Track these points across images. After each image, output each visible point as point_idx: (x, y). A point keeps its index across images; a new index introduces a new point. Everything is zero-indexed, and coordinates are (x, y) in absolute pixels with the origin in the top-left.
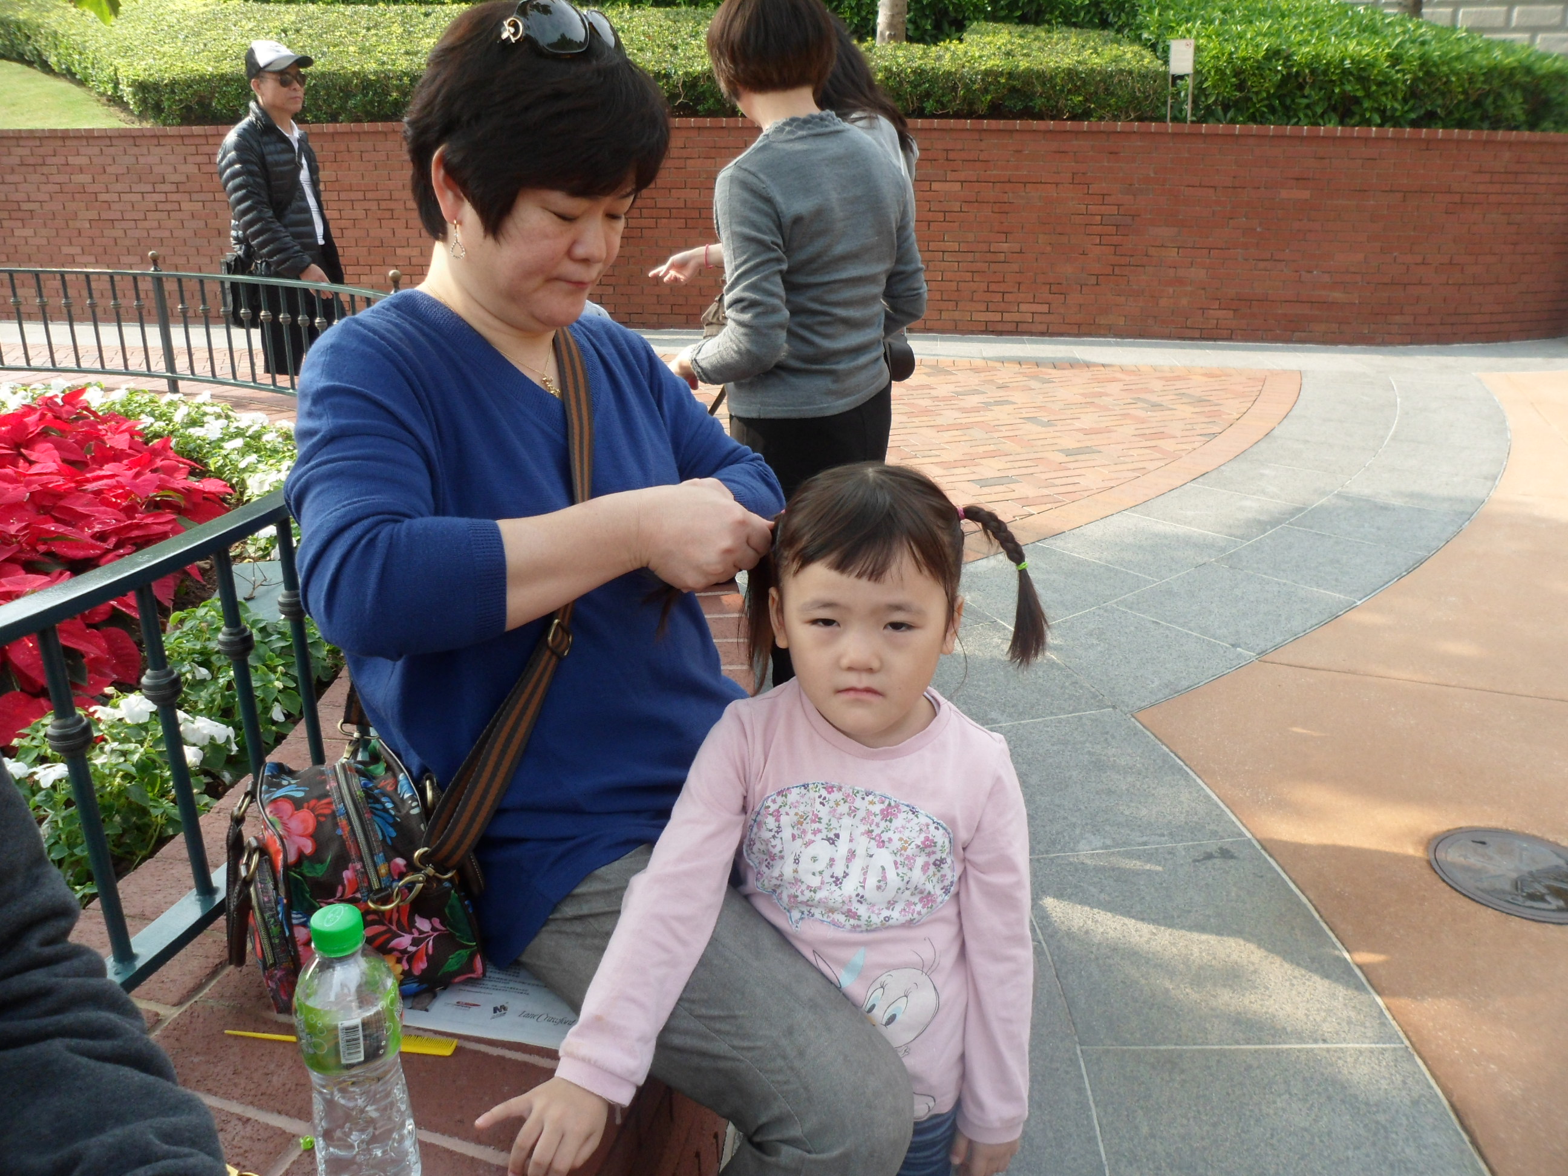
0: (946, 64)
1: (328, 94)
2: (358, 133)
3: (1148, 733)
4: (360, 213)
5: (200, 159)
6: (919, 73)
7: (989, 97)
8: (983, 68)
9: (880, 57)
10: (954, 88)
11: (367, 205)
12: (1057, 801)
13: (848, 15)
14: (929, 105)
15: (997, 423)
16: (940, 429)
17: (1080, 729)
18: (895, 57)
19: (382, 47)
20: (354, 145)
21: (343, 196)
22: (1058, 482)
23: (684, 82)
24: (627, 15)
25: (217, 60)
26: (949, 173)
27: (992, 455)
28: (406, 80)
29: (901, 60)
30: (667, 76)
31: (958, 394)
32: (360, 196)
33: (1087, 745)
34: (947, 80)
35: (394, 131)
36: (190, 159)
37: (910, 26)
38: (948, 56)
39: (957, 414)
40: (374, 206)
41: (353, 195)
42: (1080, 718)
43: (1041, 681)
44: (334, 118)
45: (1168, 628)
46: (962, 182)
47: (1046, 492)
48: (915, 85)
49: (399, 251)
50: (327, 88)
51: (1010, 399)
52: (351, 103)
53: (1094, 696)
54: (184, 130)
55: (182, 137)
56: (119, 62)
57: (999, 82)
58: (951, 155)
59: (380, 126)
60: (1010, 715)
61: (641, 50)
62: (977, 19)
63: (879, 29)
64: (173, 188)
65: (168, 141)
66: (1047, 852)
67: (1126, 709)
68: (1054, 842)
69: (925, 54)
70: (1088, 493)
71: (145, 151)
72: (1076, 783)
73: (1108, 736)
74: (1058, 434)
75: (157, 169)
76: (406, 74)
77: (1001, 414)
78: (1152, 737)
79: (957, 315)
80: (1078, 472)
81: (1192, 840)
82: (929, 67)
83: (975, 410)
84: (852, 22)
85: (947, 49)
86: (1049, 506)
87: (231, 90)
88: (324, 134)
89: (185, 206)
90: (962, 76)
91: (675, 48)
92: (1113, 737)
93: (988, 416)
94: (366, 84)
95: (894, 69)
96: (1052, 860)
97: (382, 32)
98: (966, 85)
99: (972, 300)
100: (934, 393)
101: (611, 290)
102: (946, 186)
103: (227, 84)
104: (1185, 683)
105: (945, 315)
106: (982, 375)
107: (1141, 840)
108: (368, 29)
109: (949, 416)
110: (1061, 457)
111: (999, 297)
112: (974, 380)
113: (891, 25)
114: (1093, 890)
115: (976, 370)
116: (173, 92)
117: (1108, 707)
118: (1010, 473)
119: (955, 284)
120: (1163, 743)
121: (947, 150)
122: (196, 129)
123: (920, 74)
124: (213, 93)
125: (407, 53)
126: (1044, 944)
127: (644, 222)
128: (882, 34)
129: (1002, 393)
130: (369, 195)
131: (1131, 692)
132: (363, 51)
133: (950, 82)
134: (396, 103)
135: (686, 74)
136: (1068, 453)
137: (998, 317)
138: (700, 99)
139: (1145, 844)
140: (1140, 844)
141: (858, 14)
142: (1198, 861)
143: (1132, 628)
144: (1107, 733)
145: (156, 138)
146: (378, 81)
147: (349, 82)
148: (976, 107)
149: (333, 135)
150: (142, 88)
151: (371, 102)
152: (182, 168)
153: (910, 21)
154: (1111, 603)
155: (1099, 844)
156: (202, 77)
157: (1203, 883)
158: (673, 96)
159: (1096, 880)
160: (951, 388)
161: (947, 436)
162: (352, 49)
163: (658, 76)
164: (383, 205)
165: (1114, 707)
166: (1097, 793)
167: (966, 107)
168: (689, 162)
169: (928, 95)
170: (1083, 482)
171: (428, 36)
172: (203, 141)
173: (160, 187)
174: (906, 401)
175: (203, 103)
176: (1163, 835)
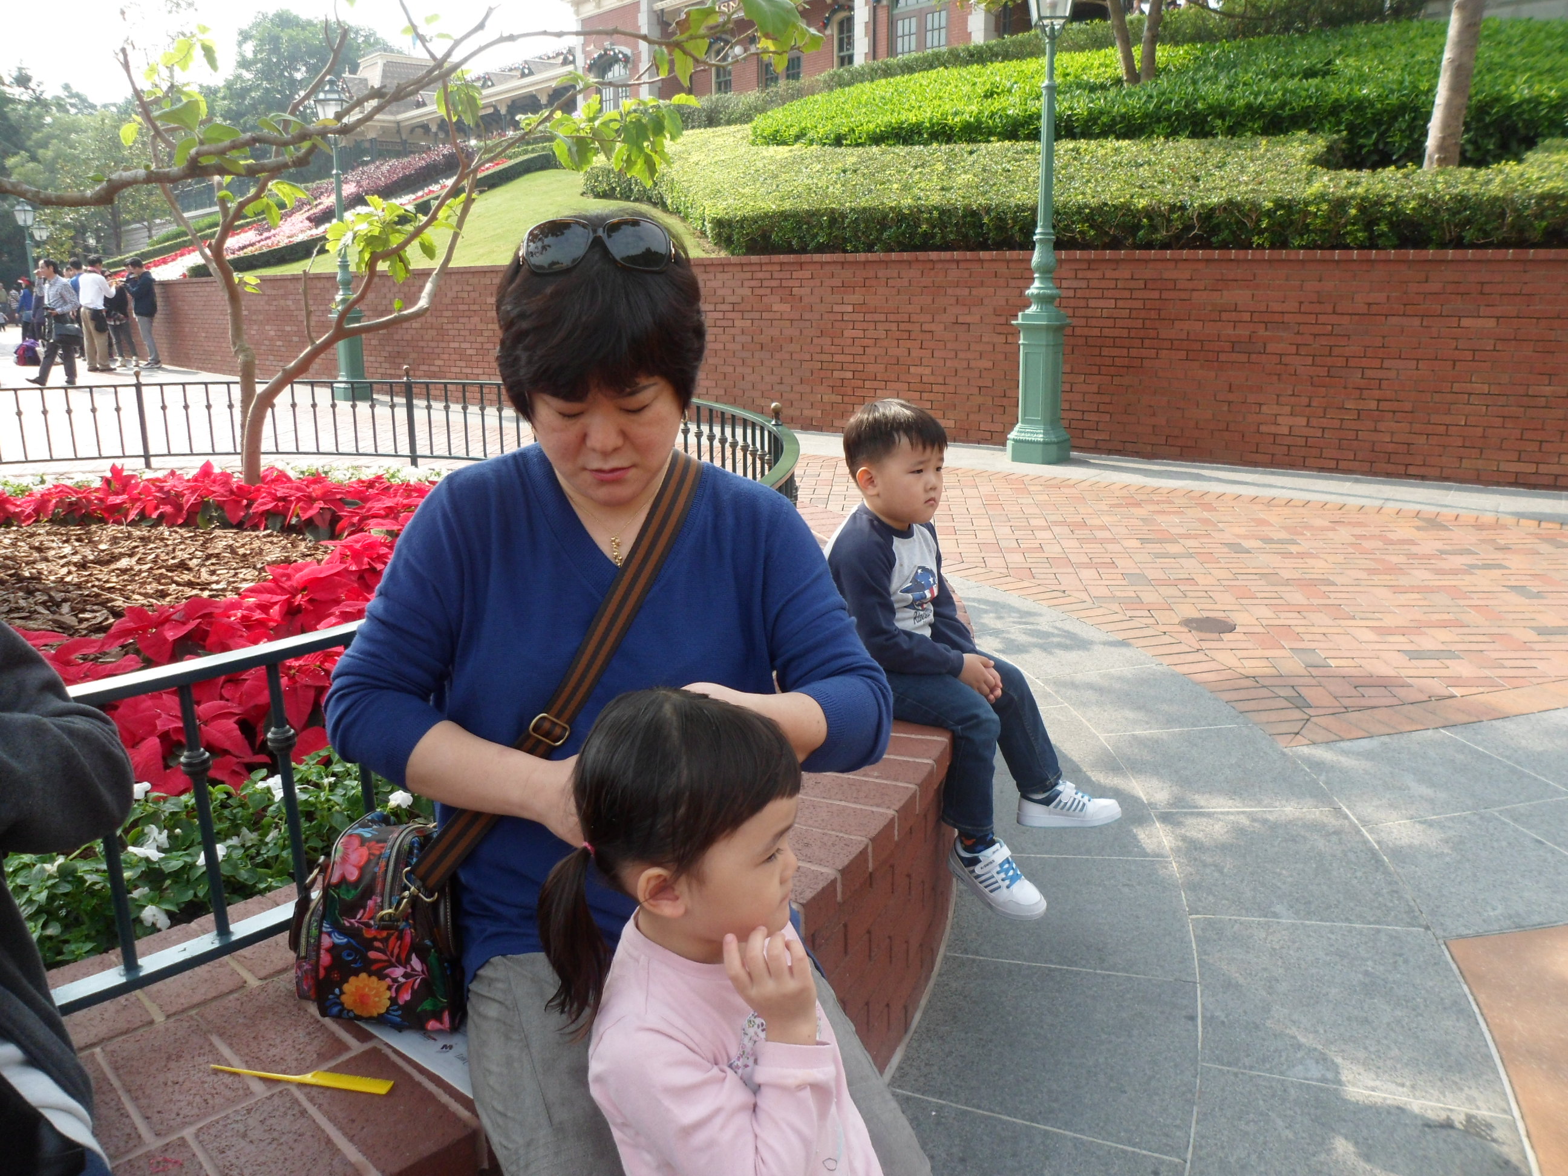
0: (1495, 189)
1: (867, 227)
2: (886, 262)
3: (1454, 967)
4: (882, 334)
5: (753, 283)
6: (1462, 200)
7: (1544, 224)
8: (1539, 191)
9: (1418, 184)
10: (1503, 215)
11: (887, 326)
12: (1295, 1017)
13: (1397, 138)
14: (1469, 234)
15: (1474, 589)
16: (1397, 590)
17: (1371, 944)
18: (1434, 183)
19: (922, 185)
20: (882, 273)
21: (868, 317)
22: (1507, 663)
23: (1199, 214)
24: (1158, 148)
25: (782, 199)
26: (1482, 308)
27: (1444, 625)
28: (935, 214)
29: (1439, 186)
30: (1183, 208)
31: (1442, 552)
32: (882, 317)
33: (1370, 963)
34: (1493, 206)
35: (917, 260)
36: (746, 283)
37: (1469, 147)
38: (1498, 180)
39: (1427, 575)
40: (894, 327)
41: (877, 317)
42: (1378, 931)
43: (1355, 882)
44: (870, 248)
45: (1553, 852)
46: (1498, 318)
47: (1488, 673)
48: (1454, 213)
49: (912, 369)
50: (866, 221)
51: (1505, 563)
52: (885, 235)
53: (1410, 911)
54: (744, 259)
55: (742, 265)
56: (707, 203)
57: (1558, 207)
58: (1487, 289)
59: (906, 255)
60: (1297, 913)
61: (1162, 182)
62: (1552, 135)
63: (1428, 152)
64: (730, 307)
65: (730, 269)
66: (1251, 1068)
67: (1440, 933)
68: (1264, 1061)
69: (1472, 178)
70: (1540, 680)
71: (711, 276)
72: (1328, 1001)
73: (1400, 960)
74: (1542, 608)
75: (720, 292)
76: (936, 208)
77: (1483, 580)
78: (1457, 971)
79: (1480, 464)
80: (1544, 654)
81: (1438, 1100)
82: (1472, 192)
83: (1454, 572)
84: (1401, 146)
85: (1501, 171)
86: (1481, 689)
87: (787, 225)
88: (857, 262)
89: (738, 323)
90: (1512, 201)
91: (1197, 179)
92: (1406, 961)
93: (1464, 582)
94: (901, 217)
95: (1430, 196)
96: (1251, 1078)
97: (927, 170)
98: (1516, 210)
99: (1501, 449)
100: (1414, 549)
101: (1107, 418)
102: (1480, 323)
103: (786, 219)
104: (1536, 919)
105: (1466, 463)
106: (1484, 533)
107: (1371, 1083)
108: (916, 167)
109: (1421, 576)
110: (1532, 636)
111: (1534, 447)
112: (1469, 538)
113: (1441, 147)
114: (1280, 1123)
115: (1479, 526)
116: (742, 227)
117: (1420, 926)
118: (1453, 648)
119: (1481, 429)
120: (1466, 982)
121: (1482, 283)
122: (754, 258)
123: (1460, 201)
124: (772, 228)
125: (943, 189)
126: (1188, 1165)
127: (1144, 352)
128: (1431, 158)
129: (1499, 555)
130: (891, 317)
131: (1459, 915)
132: (906, 188)
133: (1497, 208)
134: (925, 233)
135: (1202, 206)
136: (1542, 631)
137: (1532, 468)
138: (1215, 230)
139: (1373, 1089)
140: (1367, 1088)
141: (1410, 137)
142: (1429, 1126)
143: (1504, 844)
144: (1401, 955)
145: (722, 265)
146: (911, 214)
147: (885, 217)
148: (1527, 234)
149: (866, 263)
150: (719, 223)
151: (903, 234)
152: (739, 291)
153: (1469, 141)
154: (1494, 811)
155: (1318, 1075)
156: (766, 214)
157: (1420, 1153)
158: (1188, 228)
159: (1289, 1112)
160: (1439, 545)
161: (1403, 598)
162: (895, 186)
163: (1173, 208)
164: (902, 326)
165: (1427, 928)
166: (1349, 1019)
167: (1514, 234)
168: (1195, 294)
169: (1468, 221)
170: (1541, 666)
171: (965, 172)
172: (758, 268)
173: (720, 307)
174: (1378, 556)
175: (765, 236)
176: (1403, 1085)
